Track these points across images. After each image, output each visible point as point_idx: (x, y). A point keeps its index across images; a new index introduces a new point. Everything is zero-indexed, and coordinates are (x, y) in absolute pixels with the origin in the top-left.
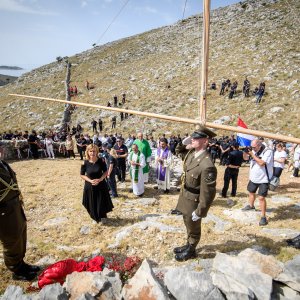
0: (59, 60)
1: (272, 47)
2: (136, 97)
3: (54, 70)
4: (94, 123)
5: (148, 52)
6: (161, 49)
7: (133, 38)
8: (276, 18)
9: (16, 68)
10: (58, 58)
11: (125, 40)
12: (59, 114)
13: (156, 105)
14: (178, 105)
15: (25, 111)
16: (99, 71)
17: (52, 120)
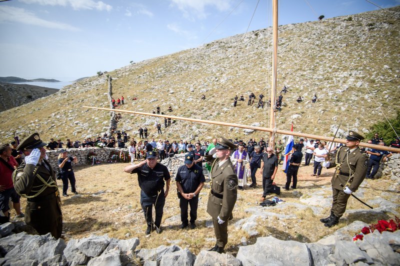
0: (100, 74)
1: (283, 67)
2: (176, 107)
3: (95, 83)
4: (141, 131)
5: (181, 69)
6: (193, 67)
7: (166, 58)
8: (283, 44)
9: (53, 81)
10: (98, 73)
11: (160, 59)
12: (106, 122)
13: (195, 114)
14: (215, 114)
15: (71, 120)
16: (139, 85)
17: (99, 128)
